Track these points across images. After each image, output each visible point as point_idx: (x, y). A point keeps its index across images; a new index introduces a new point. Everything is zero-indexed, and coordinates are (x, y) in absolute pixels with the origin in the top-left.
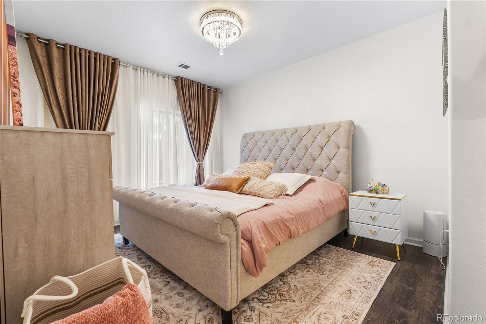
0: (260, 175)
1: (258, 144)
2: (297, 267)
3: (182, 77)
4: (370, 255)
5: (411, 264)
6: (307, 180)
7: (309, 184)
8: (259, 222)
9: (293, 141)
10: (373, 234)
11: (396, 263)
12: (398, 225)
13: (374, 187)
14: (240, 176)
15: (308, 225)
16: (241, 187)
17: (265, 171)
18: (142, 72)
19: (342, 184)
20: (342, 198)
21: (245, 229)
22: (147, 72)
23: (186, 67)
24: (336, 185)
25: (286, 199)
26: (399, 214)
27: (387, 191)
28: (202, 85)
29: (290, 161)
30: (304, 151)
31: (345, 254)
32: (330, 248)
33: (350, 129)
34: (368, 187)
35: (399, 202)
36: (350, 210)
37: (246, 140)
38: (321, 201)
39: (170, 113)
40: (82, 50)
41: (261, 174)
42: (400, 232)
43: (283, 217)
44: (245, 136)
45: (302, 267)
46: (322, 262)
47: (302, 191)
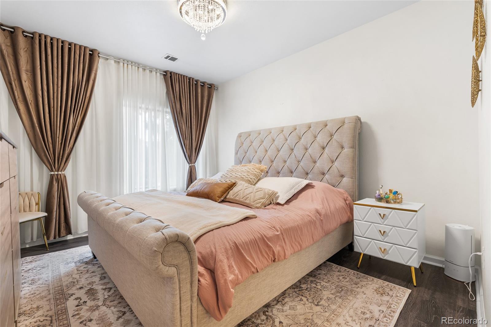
0: (249, 179)
1: (254, 144)
2: (287, 294)
3: (172, 71)
4: (379, 278)
5: (430, 292)
6: (303, 186)
7: (306, 190)
8: (229, 243)
9: (291, 140)
10: (383, 253)
11: (411, 290)
12: (414, 243)
13: (384, 194)
14: (227, 180)
15: (299, 243)
16: (225, 193)
17: (255, 175)
18: (126, 65)
19: (345, 191)
20: (345, 207)
21: (208, 253)
22: (132, 65)
23: (173, 59)
24: (339, 192)
25: (276, 209)
26: (415, 229)
27: (400, 200)
28: (194, 81)
29: (288, 163)
30: (303, 152)
31: (348, 276)
32: (331, 266)
33: (355, 126)
34: (377, 195)
35: (416, 214)
36: (355, 222)
37: (241, 140)
38: (318, 212)
39: (158, 111)
40: (54, 39)
41: (251, 178)
42: (416, 252)
43: (265, 236)
44: (240, 136)
45: (294, 293)
46: (319, 287)
47: (297, 200)
